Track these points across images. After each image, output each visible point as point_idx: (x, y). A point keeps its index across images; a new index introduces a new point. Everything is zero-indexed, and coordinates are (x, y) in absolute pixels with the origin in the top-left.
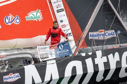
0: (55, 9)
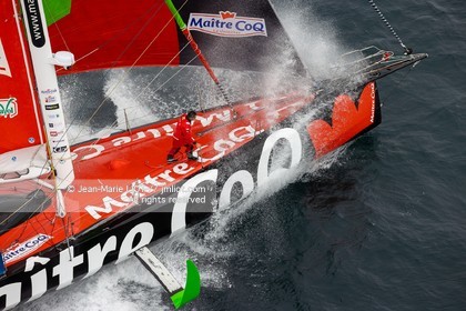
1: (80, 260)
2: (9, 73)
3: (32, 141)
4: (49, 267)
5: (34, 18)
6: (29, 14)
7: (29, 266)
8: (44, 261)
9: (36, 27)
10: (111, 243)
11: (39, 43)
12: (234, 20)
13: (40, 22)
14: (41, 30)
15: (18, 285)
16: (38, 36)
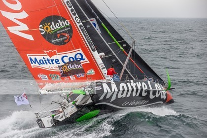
0: (101, 68)
2: (88, 62)
13: (92, 45)
16: (93, 49)
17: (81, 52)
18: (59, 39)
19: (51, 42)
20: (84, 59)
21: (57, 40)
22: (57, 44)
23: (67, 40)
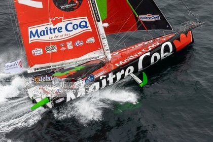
0: (102, 38)
1: (114, 76)
2: (91, 30)
3: (99, 48)
4: (106, 78)
5: (97, 14)
6: (95, 13)
7: (101, 78)
8: (105, 76)
9: (97, 17)
10: (122, 71)
11: (99, 21)
12: (151, 16)
13: (98, 15)
14: (99, 17)
15: (99, 83)
16: (98, 19)
17: (86, 20)
18: (69, 5)
19: (60, 8)
20: (88, 27)
21: (67, 6)
22: (66, 10)
23: (76, 7)
